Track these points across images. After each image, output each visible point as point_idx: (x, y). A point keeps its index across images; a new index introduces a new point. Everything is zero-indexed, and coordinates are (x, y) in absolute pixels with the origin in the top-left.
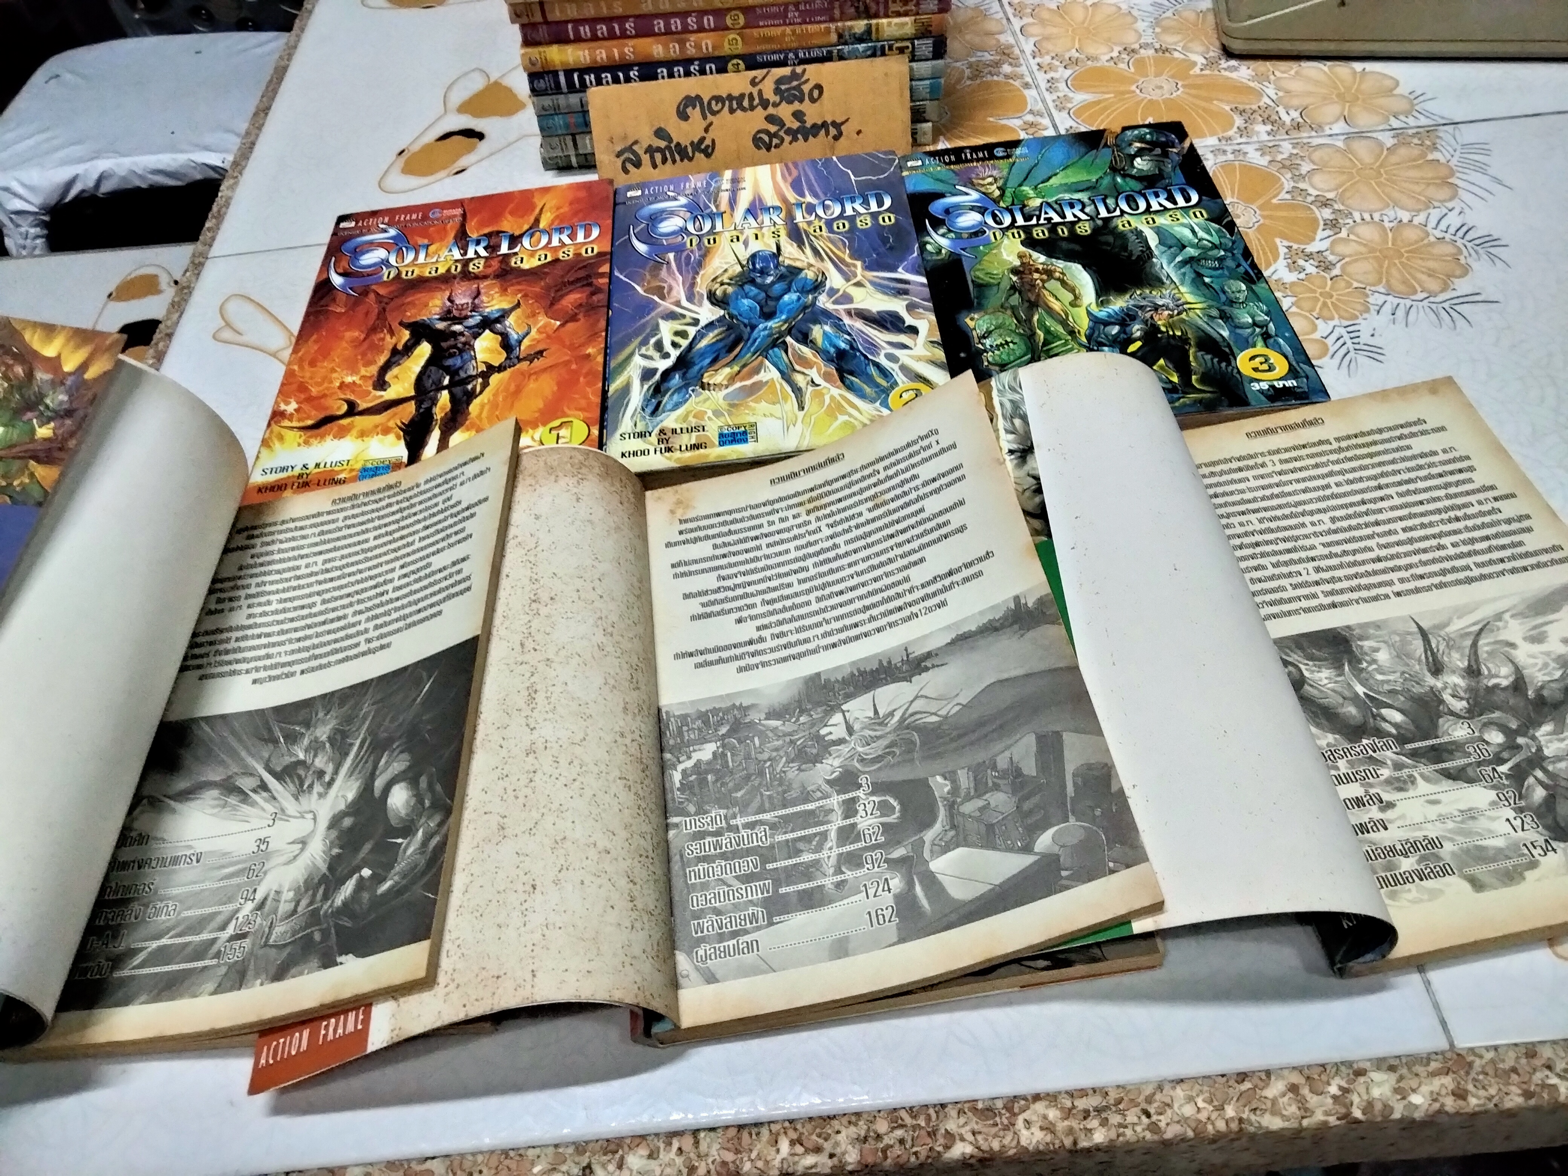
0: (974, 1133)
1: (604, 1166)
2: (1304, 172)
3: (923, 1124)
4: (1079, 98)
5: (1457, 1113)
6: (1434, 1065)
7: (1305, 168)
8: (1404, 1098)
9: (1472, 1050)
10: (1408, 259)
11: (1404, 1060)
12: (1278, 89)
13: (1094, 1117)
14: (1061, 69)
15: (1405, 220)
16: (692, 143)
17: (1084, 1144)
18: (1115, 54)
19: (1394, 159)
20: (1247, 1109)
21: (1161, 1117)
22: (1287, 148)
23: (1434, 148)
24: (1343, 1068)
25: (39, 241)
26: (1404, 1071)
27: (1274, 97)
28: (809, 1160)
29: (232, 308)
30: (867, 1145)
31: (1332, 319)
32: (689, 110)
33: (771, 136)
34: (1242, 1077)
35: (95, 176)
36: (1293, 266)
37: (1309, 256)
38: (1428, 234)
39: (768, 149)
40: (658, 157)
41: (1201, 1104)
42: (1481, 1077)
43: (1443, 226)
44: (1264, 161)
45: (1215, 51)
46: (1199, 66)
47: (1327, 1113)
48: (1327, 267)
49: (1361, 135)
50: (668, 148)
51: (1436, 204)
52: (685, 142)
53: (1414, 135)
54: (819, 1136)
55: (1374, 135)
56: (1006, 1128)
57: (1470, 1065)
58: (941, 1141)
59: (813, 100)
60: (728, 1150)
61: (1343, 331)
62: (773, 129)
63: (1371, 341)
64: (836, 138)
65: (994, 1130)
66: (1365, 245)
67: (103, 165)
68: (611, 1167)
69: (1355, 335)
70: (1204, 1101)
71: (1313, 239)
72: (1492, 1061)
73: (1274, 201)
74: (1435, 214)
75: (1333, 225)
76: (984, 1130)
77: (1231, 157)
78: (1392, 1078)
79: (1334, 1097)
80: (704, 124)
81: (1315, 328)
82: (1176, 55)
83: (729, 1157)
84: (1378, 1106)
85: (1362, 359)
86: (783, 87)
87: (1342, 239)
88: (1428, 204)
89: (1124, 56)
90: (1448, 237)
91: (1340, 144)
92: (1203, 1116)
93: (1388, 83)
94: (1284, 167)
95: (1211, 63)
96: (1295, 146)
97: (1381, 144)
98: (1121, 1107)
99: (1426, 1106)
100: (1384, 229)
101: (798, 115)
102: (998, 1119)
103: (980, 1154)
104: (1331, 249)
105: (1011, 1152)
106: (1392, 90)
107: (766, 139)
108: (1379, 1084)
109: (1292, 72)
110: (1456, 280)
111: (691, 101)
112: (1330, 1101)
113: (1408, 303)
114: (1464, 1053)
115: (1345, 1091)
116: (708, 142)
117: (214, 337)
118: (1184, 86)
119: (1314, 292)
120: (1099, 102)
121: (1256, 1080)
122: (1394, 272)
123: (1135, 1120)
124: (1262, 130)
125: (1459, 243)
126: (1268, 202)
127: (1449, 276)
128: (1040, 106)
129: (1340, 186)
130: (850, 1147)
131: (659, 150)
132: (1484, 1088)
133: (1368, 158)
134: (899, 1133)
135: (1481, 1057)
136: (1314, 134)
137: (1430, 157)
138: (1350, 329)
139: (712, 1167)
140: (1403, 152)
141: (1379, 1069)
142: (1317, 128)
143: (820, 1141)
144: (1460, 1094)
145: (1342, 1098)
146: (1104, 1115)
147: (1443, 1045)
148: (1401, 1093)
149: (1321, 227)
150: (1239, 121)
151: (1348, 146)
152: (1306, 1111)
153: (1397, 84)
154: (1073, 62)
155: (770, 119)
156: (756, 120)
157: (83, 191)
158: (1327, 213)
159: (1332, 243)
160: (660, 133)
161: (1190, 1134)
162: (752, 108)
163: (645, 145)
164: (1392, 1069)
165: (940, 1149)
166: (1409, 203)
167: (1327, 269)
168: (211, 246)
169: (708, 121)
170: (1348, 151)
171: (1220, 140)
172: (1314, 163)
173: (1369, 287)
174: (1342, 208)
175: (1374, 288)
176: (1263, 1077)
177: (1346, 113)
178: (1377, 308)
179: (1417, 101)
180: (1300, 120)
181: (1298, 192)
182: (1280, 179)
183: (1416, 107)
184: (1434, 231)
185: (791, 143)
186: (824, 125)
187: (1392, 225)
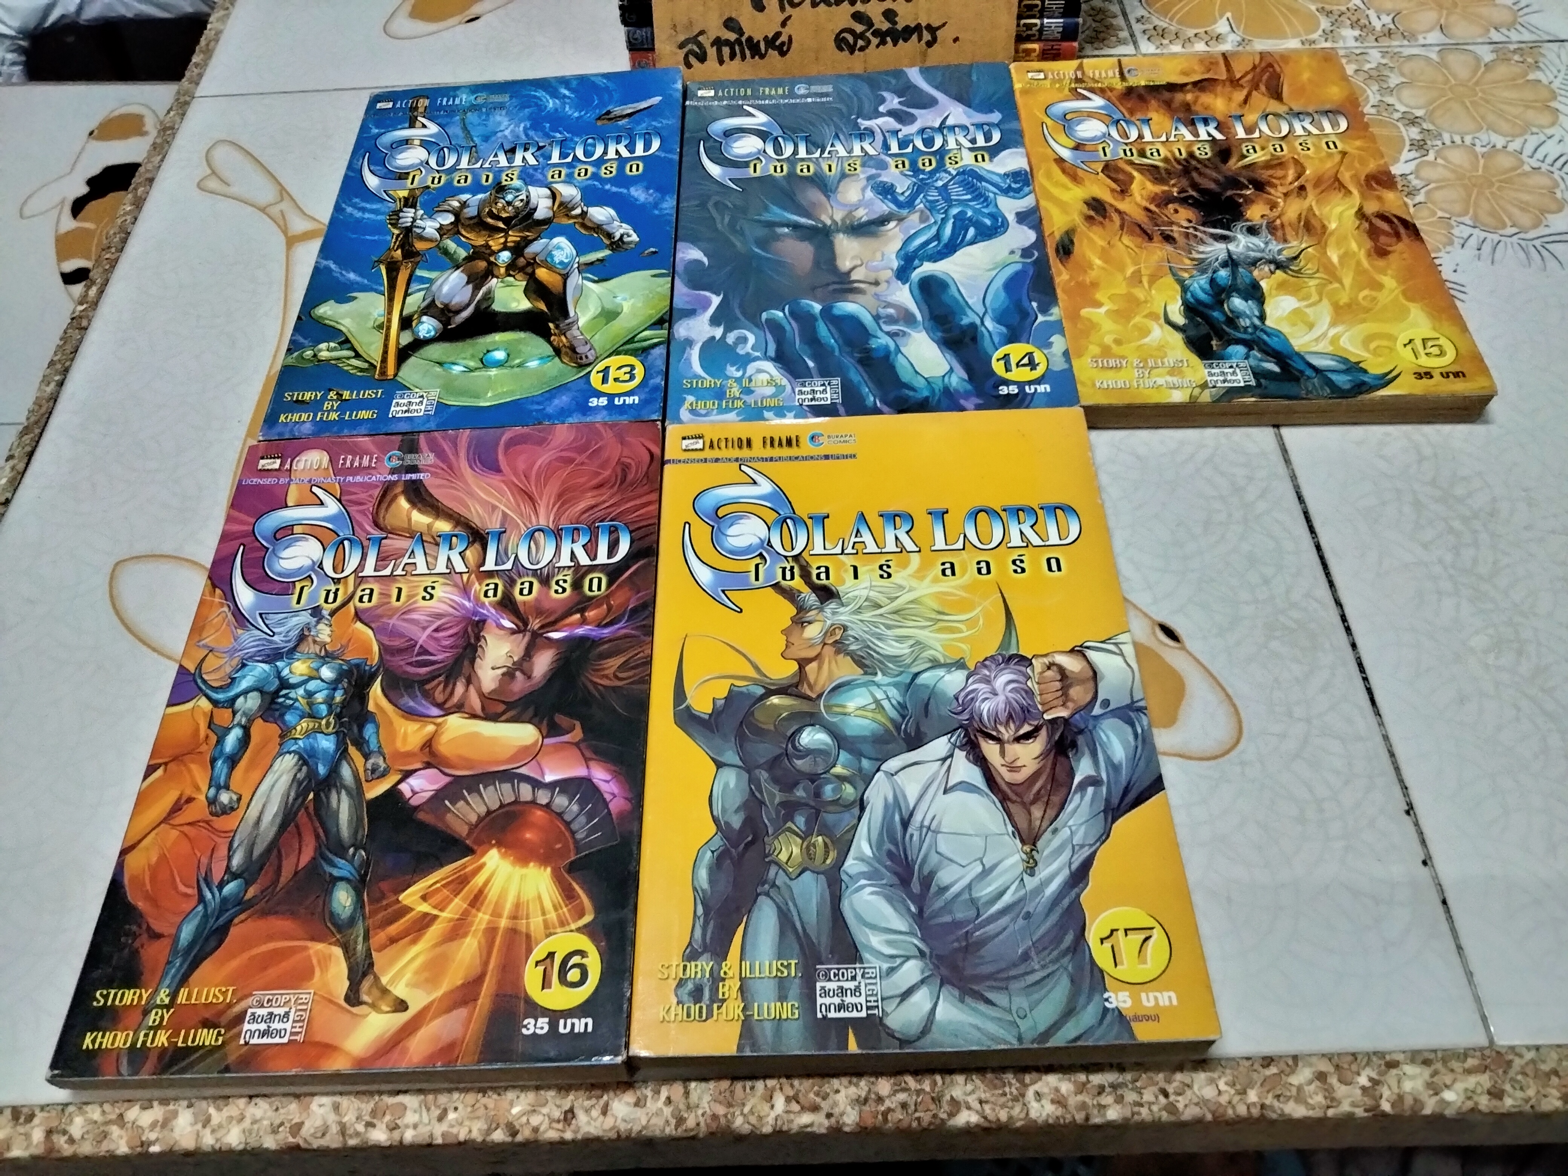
0: (981, 1102)
1: (587, 1111)
2: (1392, 86)
3: (928, 1089)
5: (1491, 1113)
6: (1471, 1062)
7: (1394, 80)
8: (1436, 1094)
9: (1512, 1048)
10: (1499, 188)
11: (1440, 1054)
13: (1109, 1094)
15: (1499, 146)
16: (766, 39)
17: (1097, 1120)
19: (1490, 76)
20: (1270, 1095)
21: (1180, 1098)
22: (1375, 57)
23: (1536, 66)
24: (1374, 1059)
26: (1439, 1066)
28: (806, 1119)
29: (221, 155)
30: (866, 1108)
33: (857, 36)
34: (1268, 1061)
38: (1523, 162)
39: (852, 52)
40: (726, 50)
41: (1222, 1086)
42: (1519, 1077)
43: (1540, 155)
47: (1354, 1104)
48: (1410, 192)
49: (1457, 47)
50: (738, 41)
51: (1535, 130)
52: (758, 36)
53: (1515, 51)
54: (817, 1094)
55: (1472, 48)
56: (1015, 1099)
57: (1509, 1063)
58: (946, 1107)
60: (720, 1103)
62: (859, 28)
63: (1453, 277)
64: (930, 44)
65: (1003, 1100)
66: (1453, 171)
68: (595, 1113)
70: (1226, 1084)
71: (1398, 161)
72: (1533, 1061)
74: (1533, 141)
75: (1420, 146)
76: (993, 1099)
78: (1426, 1072)
79: (1364, 1089)
80: (782, 17)
83: (721, 1110)
84: (1409, 1101)
87: (1429, 163)
88: (1525, 129)
90: (1545, 167)
91: (1434, 56)
92: (1224, 1099)
94: (1370, 77)
96: (1384, 54)
97: (1478, 59)
98: (1138, 1084)
99: (1459, 1104)
100: (1475, 154)
101: (890, 15)
102: (1007, 1089)
103: (986, 1125)
104: (1416, 172)
105: (1019, 1124)
107: (851, 39)
108: (1412, 1078)
110: (1550, 216)
112: (1359, 1092)
113: (1496, 238)
114: (1503, 1051)
115: (1375, 1082)
116: (784, 38)
117: (199, 186)
121: (1282, 1065)
122: (1484, 205)
123: (1153, 1099)
124: (1349, 34)
125: (1556, 175)
127: (1543, 211)
129: (1429, 103)
130: (849, 1108)
131: (727, 42)
132: (1522, 1089)
133: (1463, 73)
134: (902, 1097)
135: (1521, 1056)
136: (1406, 43)
137: (1531, 77)
139: (702, 1120)
140: (1502, 70)
141: (1413, 1061)
142: (1409, 36)
143: (818, 1100)
144: (1496, 1094)
145: (1372, 1090)
146: (1119, 1092)
147: (1483, 1041)
148: (1435, 1089)
149: (1407, 147)
150: (1325, 23)
151: (1442, 58)
152: (1332, 1100)
155: (858, 17)
156: (841, 17)
157: (63, 16)
158: (1414, 133)
159: (1418, 166)
160: (730, 24)
161: (1209, 1117)
162: (838, 2)
163: (712, 37)
164: (1426, 1063)
165: (944, 1116)
166: (1505, 126)
167: (1410, 194)
168: (197, 84)
169: (786, 15)
170: (1442, 64)
171: (1303, 43)
172: (1403, 75)
173: (1454, 218)
174: (1431, 127)
175: (1460, 219)
176: (1290, 1062)
177: (1442, 21)
178: (1462, 241)
179: (1521, 13)
180: (1392, 26)
181: (1383, 106)
182: (1365, 91)
183: (1520, 20)
184: (1530, 160)
185: (878, 46)
186: (918, 28)
187: (1484, 150)
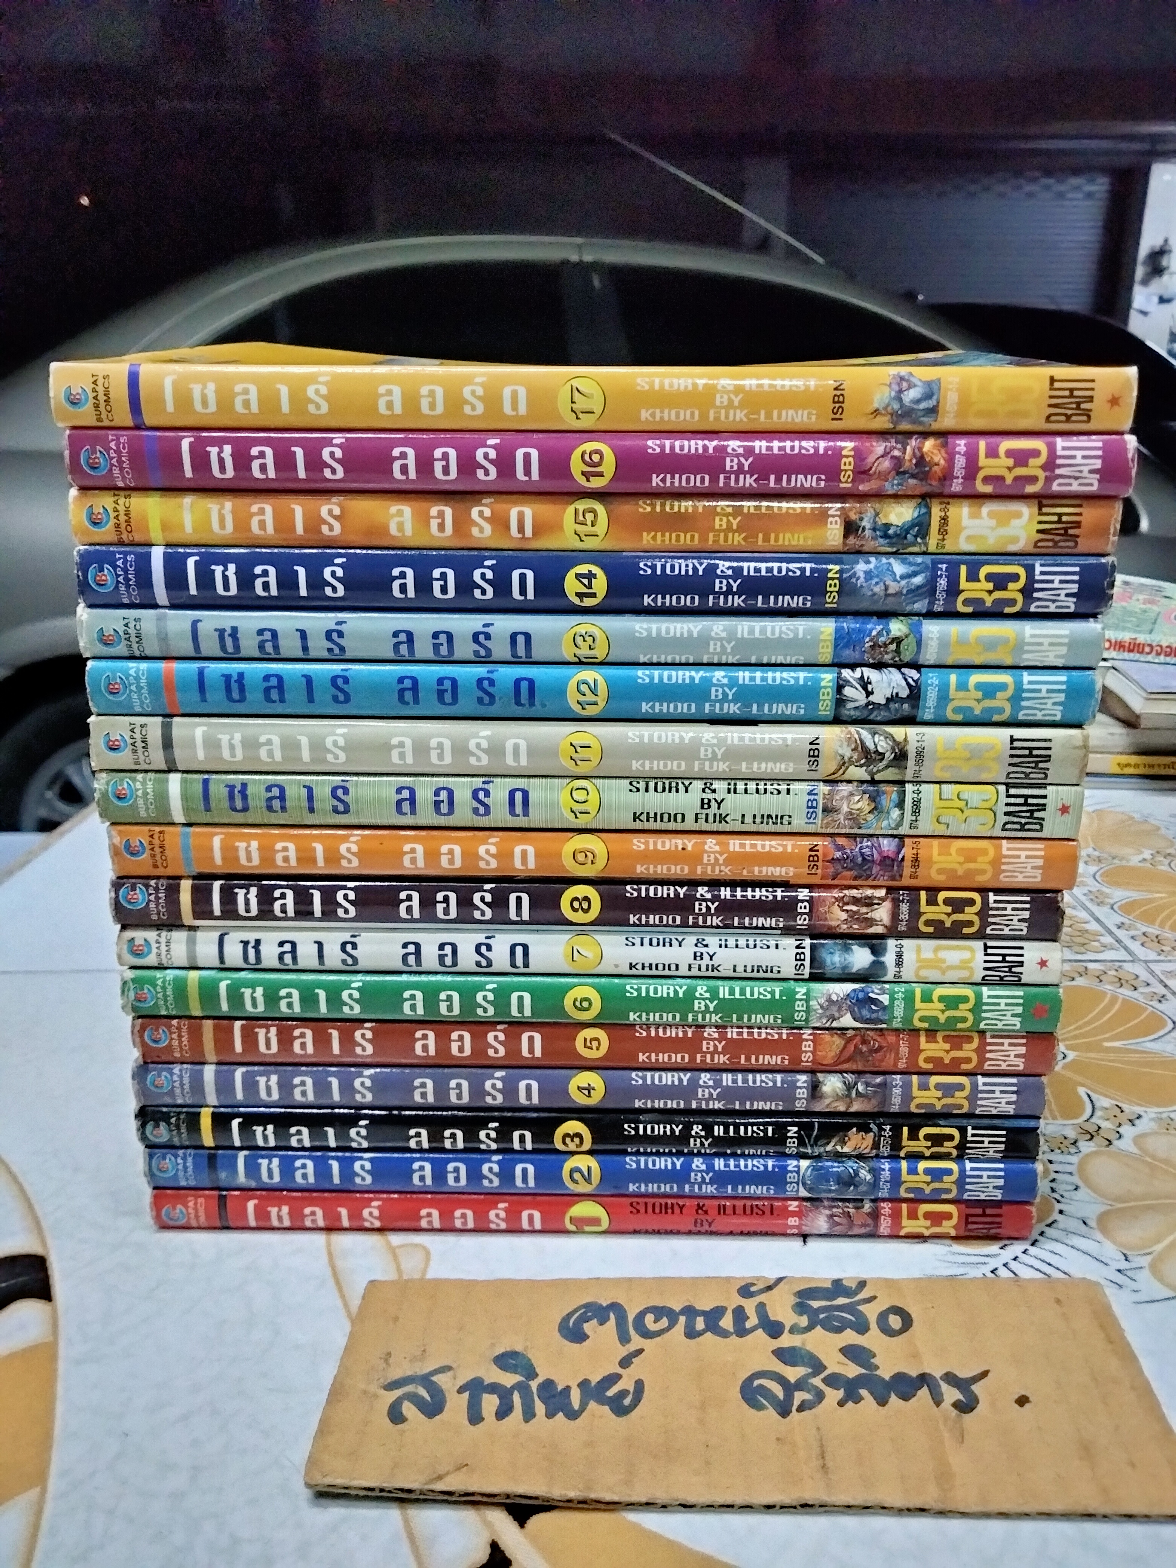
16: (584, 1385)
32: (590, 1327)
33: (789, 1388)
39: (784, 1411)
40: (490, 1403)
50: (522, 1387)
52: (567, 1380)
59: (890, 1333)
62: (794, 1373)
64: (966, 1407)
80: (624, 1351)
86: (814, 1303)
101: (856, 1355)
107: (778, 1391)
111: (596, 1311)
116: (626, 1383)
131: (494, 1388)
155: (786, 1355)
156: (752, 1354)
160: (508, 1358)
162: (741, 1331)
163: (464, 1377)
169: (632, 1347)
185: (841, 1403)
186: (924, 1379)
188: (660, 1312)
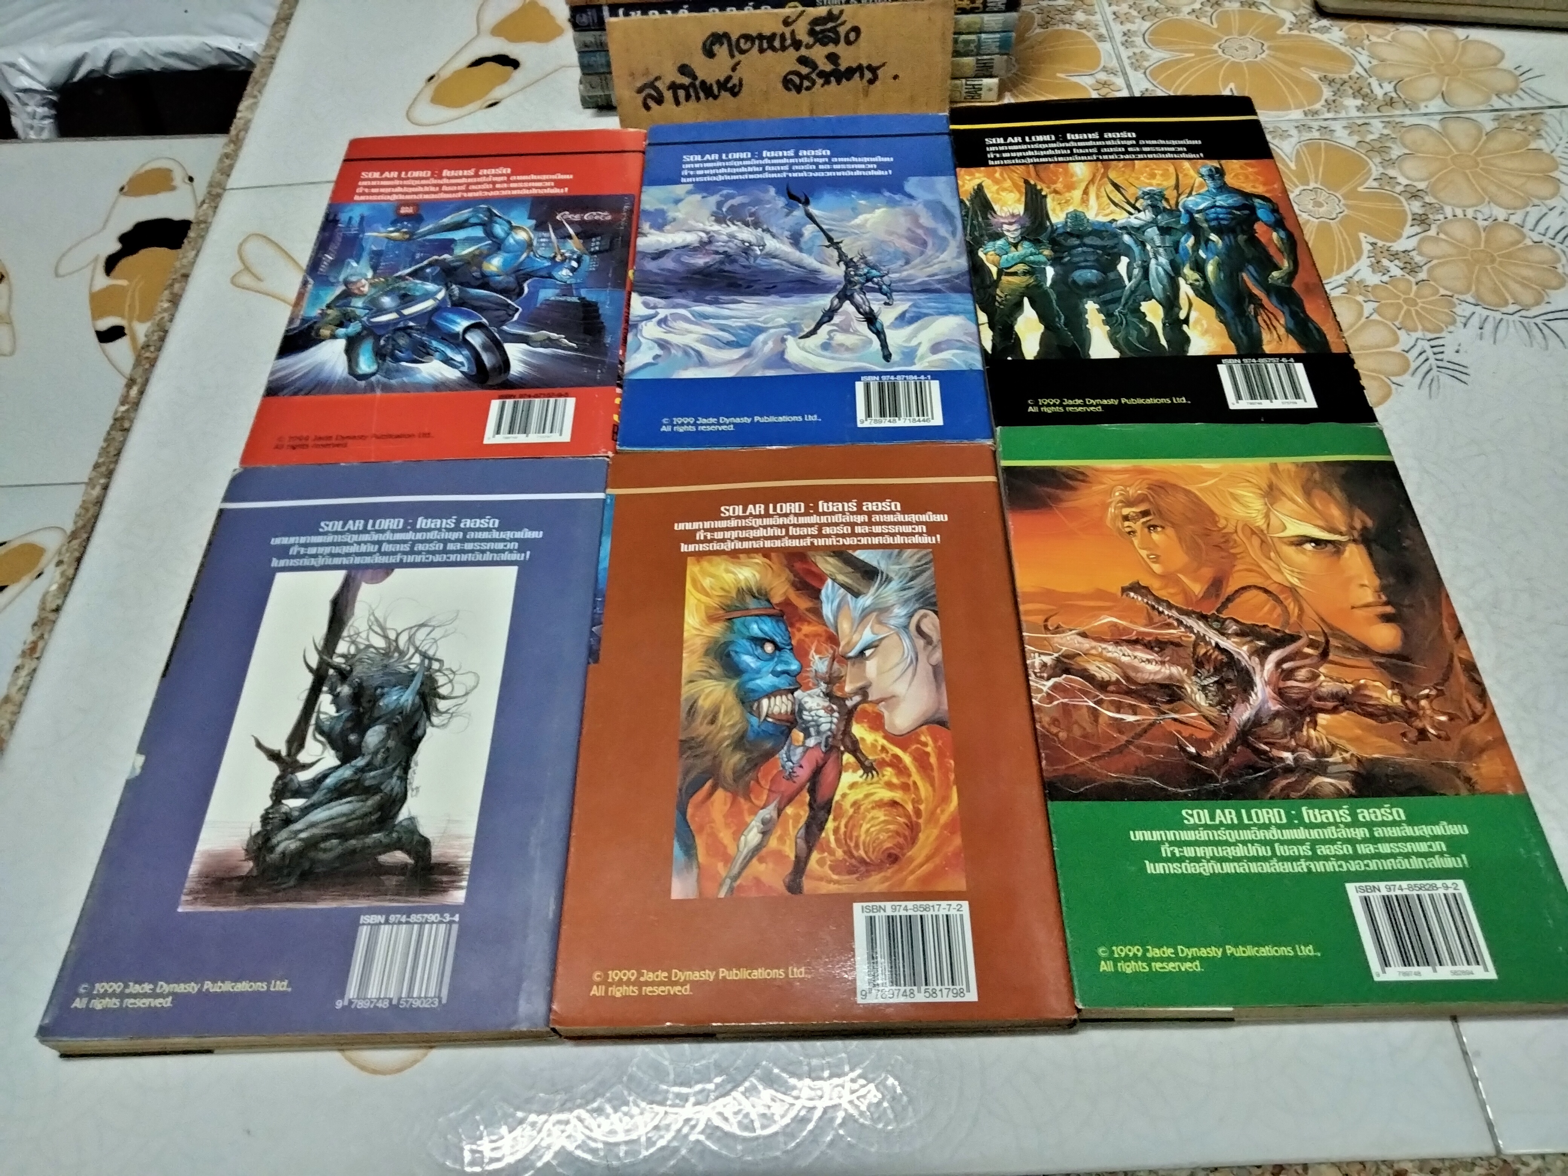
2: (1394, 157)
4: (1157, 55)
7: (1396, 151)
9: (1518, 1158)
10: (1501, 263)
11: (1447, 1164)
12: (1372, 56)
14: (1138, 21)
15: (1501, 219)
16: (718, 82)
18: (1197, 6)
19: (1494, 145)
22: (1377, 127)
23: (1538, 134)
24: (1383, 1167)
25: (47, 122)
27: (1367, 66)
29: (253, 249)
31: (1415, 330)
32: (716, 48)
33: (803, 77)
35: (105, 56)
36: (1377, 266)
37: (1395, 256)
38: (1524, 236)
39: (799, 91)
40: (681, 93)
43: (1541, 228)
44: (1350, 142)
45: (1306, 9)
46: (1287, 25)
48: (1411, 268)
49: (1458, 115)
50: (692, 85)
51: (1536, 202)
52: (711, 80)
53: (1516, 119)
55: (1473, 116)
59: (849, 42)
61: (1426, 345)
62: (805, 70)
63: (1456, 359)
64: (871, 82)
66: (1456, 246)
67: (113, 43)
69: (1438, 350)
71: (1398, 236)
73: (1360, 189)
74: (1534, 214)
75: (1422, 220)
77: (1316, 135)
80: (732, 62)
81: (1396, 341)
82: (1264, 10)
85: (1445, 379)
86: (818, 28)
87: (1431, 237)
88: (1527, 202)
89: (1208, 9)
90: (1546, 240)
91: (1435, 125)
93: (1493, 55)
94: (1373, 149)
95: (1300, 23)
96: (1386, 125)
97: (1479, 127)
100: (1476, 227)
101: (833, 58)
104: (1418, 248)
106: (1495, 64)
107: (797, 80)
109: (1389, 37)
110: (1552, 292)
111: (718, 38)
113: (1498, 316)
114: (1509, 1160)
116: (735, 81)
117: (233, 282)
118: (1269, 48)
119: (1398, 297)
120: (1177, 62)
122: (1485, 280)
124: (1352, 103)
125: (1558, 249)
126: (1354, 190)
127: (1545, 287)
128: (1114, 64)
129: (1432, 175)
131: (682, 86)
133: (1465, 143)
136: (1407, 112)
137: (1533, 145)
138: (1433, 343)
140: (1503, 138)
142: (1410, 105)
147: (1490, 1150)
149: (1409, 222)
150: (1327, 93)
151: (1444, 128)
153: (1502, 56)
154: (1153, 13)
155: (803, 60)
156: (787, 61)
157: (92, 72)
158: (1416, 207)
159: (1422, 241)
160: (684, 70)
162: (784, 48)
163: (668, 82)
166: (1506, 199)
167: (1412, 271)
168: (229, 175)
169: (736, 60)
170: (1444, 134)
171: (1306, 114)
172: (1405, 146)
173: (1456, 296)
174: (1433, 201)
175: (1462, 297)
176: (1300, 1171)
177: (1444, 89)
178: (1463, 320)
179: (1522, 78)
180: (1394, 95)
181: (1386, 179)
182: (1368, 164)
183: (1522, 85)
184: (1531, 234)
185: (823, 86)
186: (860, 68)
187: (1486, 223)
188: (747, 37)
